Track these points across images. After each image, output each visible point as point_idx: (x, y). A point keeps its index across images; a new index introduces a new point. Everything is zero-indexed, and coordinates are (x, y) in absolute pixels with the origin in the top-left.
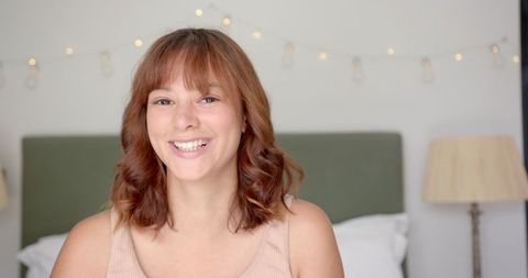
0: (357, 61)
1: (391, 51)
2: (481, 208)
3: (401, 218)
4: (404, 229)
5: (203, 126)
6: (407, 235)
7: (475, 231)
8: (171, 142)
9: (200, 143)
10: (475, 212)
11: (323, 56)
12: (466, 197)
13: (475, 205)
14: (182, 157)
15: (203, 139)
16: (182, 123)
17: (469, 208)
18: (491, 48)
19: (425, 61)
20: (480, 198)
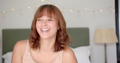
0: (78, 11)
1: (86, 9)
2: (107, 44)
3: (89, 47)
4: (90, 49)
5: (48, 26)
6: (90, 51)
7: (105, 49)
8: (41, 29)
9: (47, 30)
10: (105, 45)
11: (71, 11)
12: (104, 42)
13: (105, 44)
14: (43, 33)
15: (48, 29)
16: (43, 25)
17: (104, 44)
18: (109, 8)
19: (94, 11)
20: (107, 42)
